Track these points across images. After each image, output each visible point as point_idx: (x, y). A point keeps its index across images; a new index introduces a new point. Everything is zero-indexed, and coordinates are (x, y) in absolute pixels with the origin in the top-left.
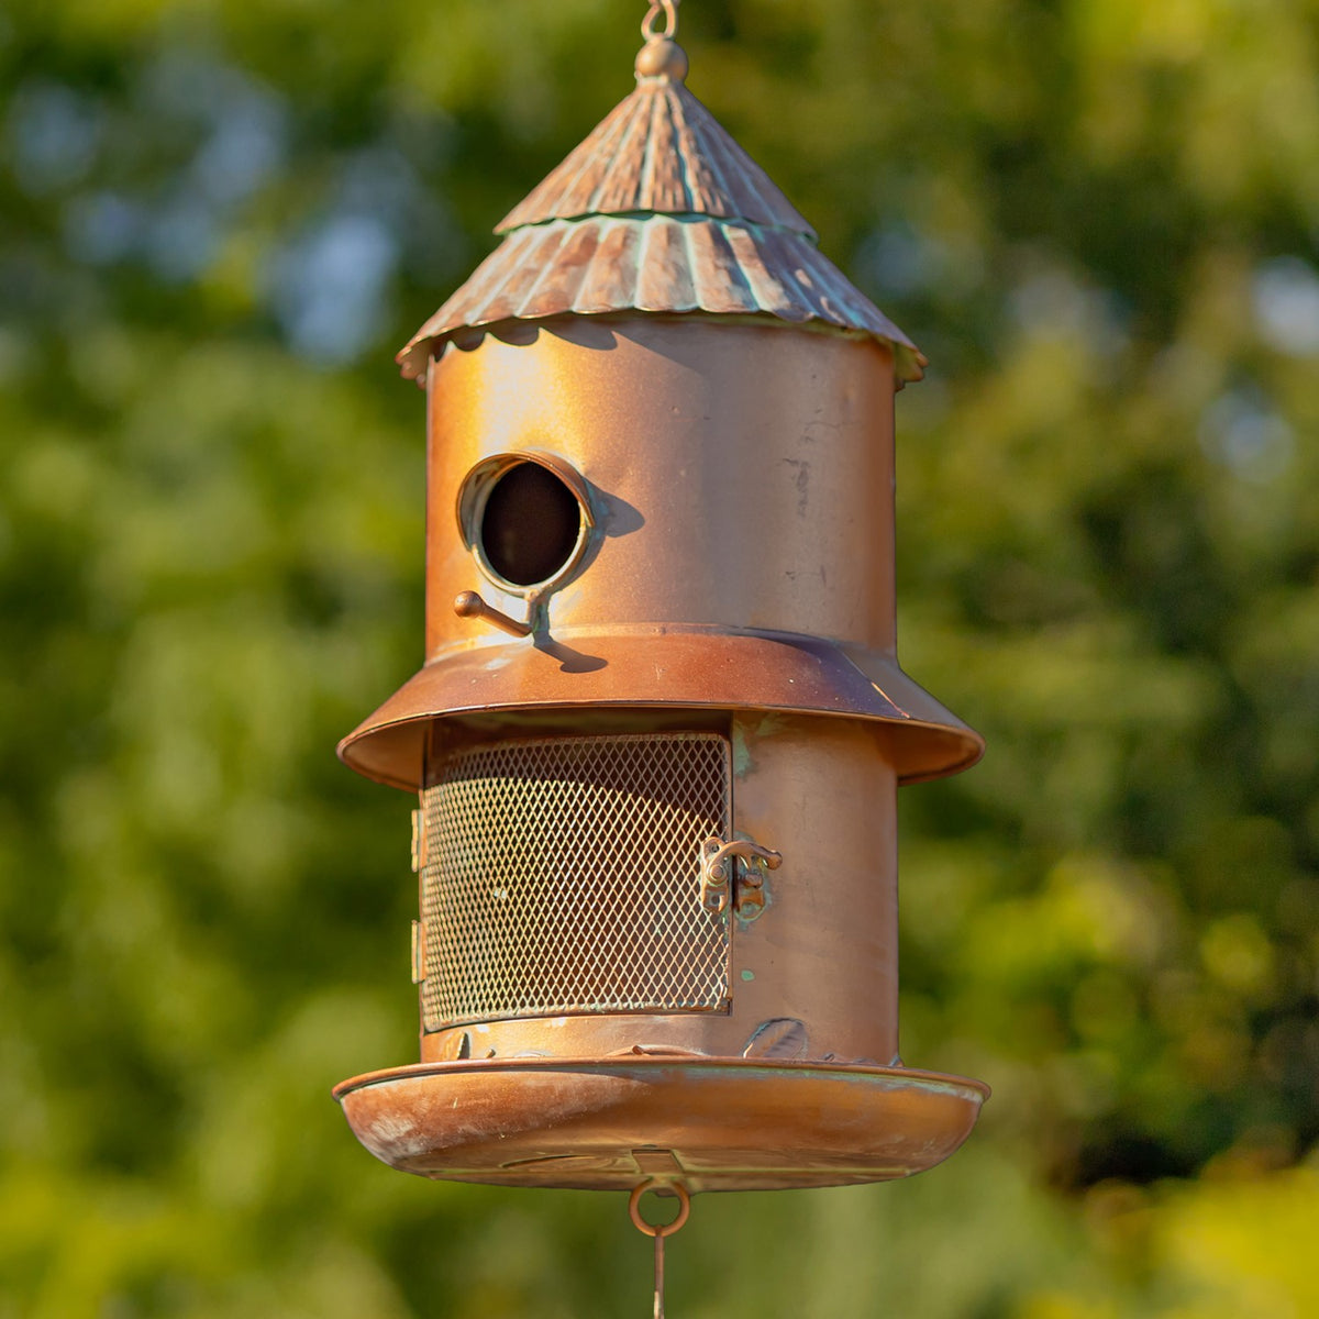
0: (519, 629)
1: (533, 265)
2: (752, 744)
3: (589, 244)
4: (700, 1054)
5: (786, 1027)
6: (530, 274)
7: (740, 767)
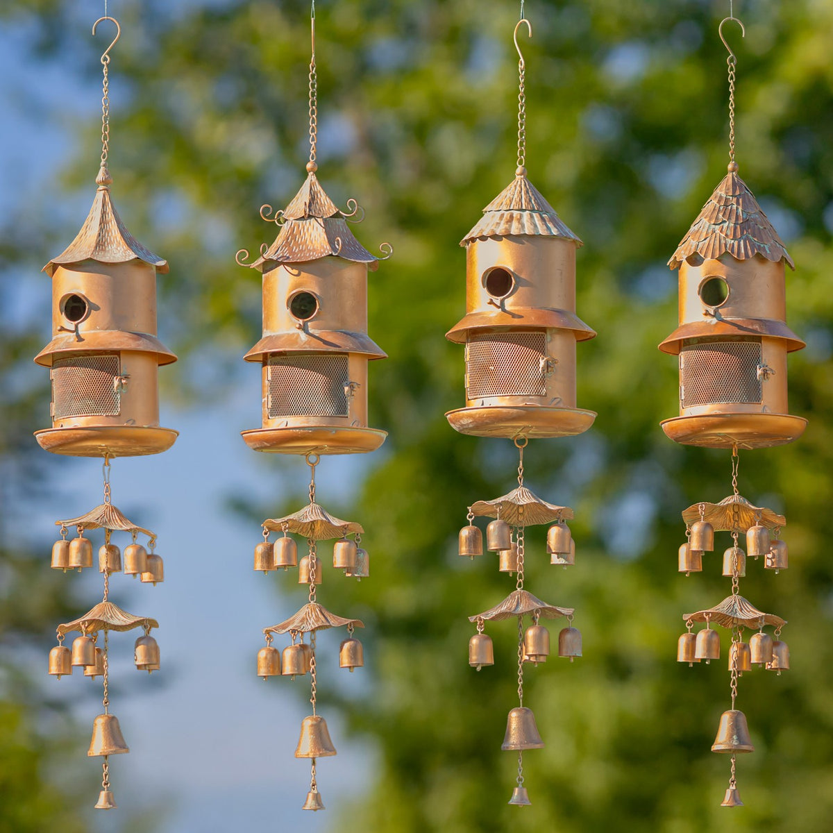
0: (498, 307)
1: (499, 222)
2: (551, 335)
3: (512, 216)
4: (539, 405)
5: (559, 400)
6: (498, 224)
7: (548, 340)
